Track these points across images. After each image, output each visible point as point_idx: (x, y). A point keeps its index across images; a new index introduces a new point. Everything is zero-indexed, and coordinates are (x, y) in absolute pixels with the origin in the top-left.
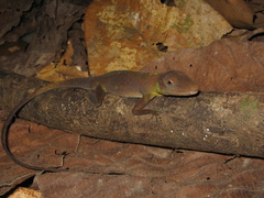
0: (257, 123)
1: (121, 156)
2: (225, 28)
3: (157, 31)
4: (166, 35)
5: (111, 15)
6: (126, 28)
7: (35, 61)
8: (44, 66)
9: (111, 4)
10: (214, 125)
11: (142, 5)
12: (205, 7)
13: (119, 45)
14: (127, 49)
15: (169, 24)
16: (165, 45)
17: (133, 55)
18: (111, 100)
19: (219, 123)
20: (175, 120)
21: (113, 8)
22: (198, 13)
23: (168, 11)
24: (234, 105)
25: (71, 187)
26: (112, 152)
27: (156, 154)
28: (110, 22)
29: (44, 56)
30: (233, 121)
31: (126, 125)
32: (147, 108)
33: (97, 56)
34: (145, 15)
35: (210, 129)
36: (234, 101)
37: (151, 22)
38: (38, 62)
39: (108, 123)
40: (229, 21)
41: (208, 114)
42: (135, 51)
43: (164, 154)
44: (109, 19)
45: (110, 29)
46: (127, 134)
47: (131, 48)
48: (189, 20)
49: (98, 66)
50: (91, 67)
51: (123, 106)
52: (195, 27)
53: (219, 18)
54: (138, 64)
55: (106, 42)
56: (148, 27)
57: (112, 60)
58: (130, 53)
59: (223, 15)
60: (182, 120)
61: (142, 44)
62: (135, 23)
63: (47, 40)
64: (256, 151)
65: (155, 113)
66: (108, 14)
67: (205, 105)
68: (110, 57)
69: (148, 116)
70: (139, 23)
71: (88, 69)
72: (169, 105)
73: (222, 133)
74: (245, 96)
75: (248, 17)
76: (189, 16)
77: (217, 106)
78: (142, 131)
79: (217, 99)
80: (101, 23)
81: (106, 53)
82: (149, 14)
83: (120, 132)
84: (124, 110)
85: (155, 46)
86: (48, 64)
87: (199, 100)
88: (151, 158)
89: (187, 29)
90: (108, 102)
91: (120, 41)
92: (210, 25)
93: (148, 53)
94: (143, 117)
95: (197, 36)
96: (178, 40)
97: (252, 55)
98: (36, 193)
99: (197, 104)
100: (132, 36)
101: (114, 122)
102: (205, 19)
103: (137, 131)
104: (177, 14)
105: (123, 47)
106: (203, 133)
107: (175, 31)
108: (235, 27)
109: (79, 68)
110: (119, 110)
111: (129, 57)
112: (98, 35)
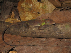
0: (70, 31)
1: (34, 41)
2: (54, 8)
3: (37, 9)
4: (40, 10)
5: (24, 5)
6: (29, 8)
7: (4, 18)
8: (6, 19)
9: (24, 2)
10: (59, 32)
11: (33, 2)
12: (49, 3)
13: (28, 13)
14: (30, 14)
15: (40, 7)
16: (40, 12)
17: (32, 15)
18: (31, 27)
19: (60, 31)
20: (49, 31)
21: (24, 3)
22: (47, 4)
23: (40, 4)
24: (64, 27)
25: (24, 49)
26: (31, 40)
27: (42, 40)
28: (24, 7)
29: (6, 16)
30: (64, 31)
31: (36, 33)
32: (41, 28)
33: (22, 16)
34: (33, 5)
35: (58, 33)
36: (63, 25)
37: (35, 7)
38: (5, 18)
39: (31, 33)
40: (55, 6)
41: (57, 29)
42: (32, 14)
43: (44, 40)
44: (24, 6)
45: (25, 9)
46: (36, 35)
47: (31, 13)
48: (45, 6)
49: (23, 18)
50: (21, 19)
51: (34, 28)
52: (47, 8)
53: (53, 5)
54: (33, 17)
55: (24, 12)
56: (35, 8)
57: (27, 16)
58: (31, 15)
59: (53, 4)
60: (51, 31)
61: (34, 12)
62: (31, 7)
63: (6, 12)
64: (69, 37)
65: (44, 30)
66: (23, 5)
67: (56, 27)
68: (26, 16)
69: (42, 31)
70: (32, 7)
71: (20, 19)
72: (47, 27)
73: (61, 33)
74: (66, 24)
75: (60, 5)
76: (45, 5)
77: (59, 27)
78: (40, 34)
79: (59, 25)
80: (22, 7)
81: (25, 15)
82: (35, 4)
83: (34, 35)
84: (35, 29)
85: (37, 13)
86: (7, 18)
87: (55, 26)
88: (41, 41)
89: (45, 8)
90: (30, 28)
91: (28, 11)
92: (50, 7)
93: (35, 14)
94: (40, 31)
95: (47, 10)
96: (43, 11)
97: (64, 14)
98: (13, 52)
99: (54, 27)
100: (31, 10)
101: (32, 32)
102: (49, 6)
103: (39, 34)
104: (42, 4)
105: (29, 13)
106: (56, 34)
107: (42, 9)
108: (56, 7)
109: (17, 19)
110: (34, 29)
111: (31, 16)
112: (22, 10)
